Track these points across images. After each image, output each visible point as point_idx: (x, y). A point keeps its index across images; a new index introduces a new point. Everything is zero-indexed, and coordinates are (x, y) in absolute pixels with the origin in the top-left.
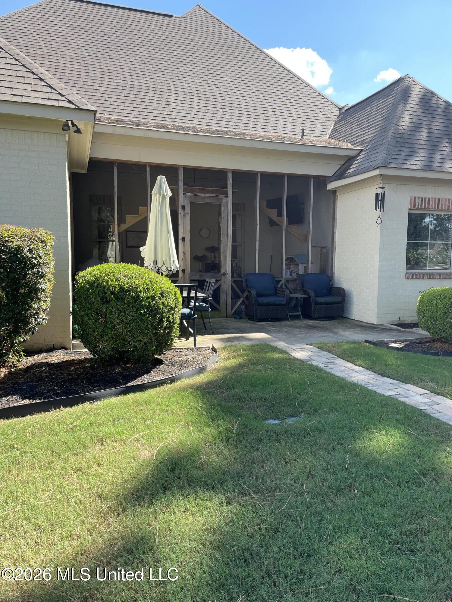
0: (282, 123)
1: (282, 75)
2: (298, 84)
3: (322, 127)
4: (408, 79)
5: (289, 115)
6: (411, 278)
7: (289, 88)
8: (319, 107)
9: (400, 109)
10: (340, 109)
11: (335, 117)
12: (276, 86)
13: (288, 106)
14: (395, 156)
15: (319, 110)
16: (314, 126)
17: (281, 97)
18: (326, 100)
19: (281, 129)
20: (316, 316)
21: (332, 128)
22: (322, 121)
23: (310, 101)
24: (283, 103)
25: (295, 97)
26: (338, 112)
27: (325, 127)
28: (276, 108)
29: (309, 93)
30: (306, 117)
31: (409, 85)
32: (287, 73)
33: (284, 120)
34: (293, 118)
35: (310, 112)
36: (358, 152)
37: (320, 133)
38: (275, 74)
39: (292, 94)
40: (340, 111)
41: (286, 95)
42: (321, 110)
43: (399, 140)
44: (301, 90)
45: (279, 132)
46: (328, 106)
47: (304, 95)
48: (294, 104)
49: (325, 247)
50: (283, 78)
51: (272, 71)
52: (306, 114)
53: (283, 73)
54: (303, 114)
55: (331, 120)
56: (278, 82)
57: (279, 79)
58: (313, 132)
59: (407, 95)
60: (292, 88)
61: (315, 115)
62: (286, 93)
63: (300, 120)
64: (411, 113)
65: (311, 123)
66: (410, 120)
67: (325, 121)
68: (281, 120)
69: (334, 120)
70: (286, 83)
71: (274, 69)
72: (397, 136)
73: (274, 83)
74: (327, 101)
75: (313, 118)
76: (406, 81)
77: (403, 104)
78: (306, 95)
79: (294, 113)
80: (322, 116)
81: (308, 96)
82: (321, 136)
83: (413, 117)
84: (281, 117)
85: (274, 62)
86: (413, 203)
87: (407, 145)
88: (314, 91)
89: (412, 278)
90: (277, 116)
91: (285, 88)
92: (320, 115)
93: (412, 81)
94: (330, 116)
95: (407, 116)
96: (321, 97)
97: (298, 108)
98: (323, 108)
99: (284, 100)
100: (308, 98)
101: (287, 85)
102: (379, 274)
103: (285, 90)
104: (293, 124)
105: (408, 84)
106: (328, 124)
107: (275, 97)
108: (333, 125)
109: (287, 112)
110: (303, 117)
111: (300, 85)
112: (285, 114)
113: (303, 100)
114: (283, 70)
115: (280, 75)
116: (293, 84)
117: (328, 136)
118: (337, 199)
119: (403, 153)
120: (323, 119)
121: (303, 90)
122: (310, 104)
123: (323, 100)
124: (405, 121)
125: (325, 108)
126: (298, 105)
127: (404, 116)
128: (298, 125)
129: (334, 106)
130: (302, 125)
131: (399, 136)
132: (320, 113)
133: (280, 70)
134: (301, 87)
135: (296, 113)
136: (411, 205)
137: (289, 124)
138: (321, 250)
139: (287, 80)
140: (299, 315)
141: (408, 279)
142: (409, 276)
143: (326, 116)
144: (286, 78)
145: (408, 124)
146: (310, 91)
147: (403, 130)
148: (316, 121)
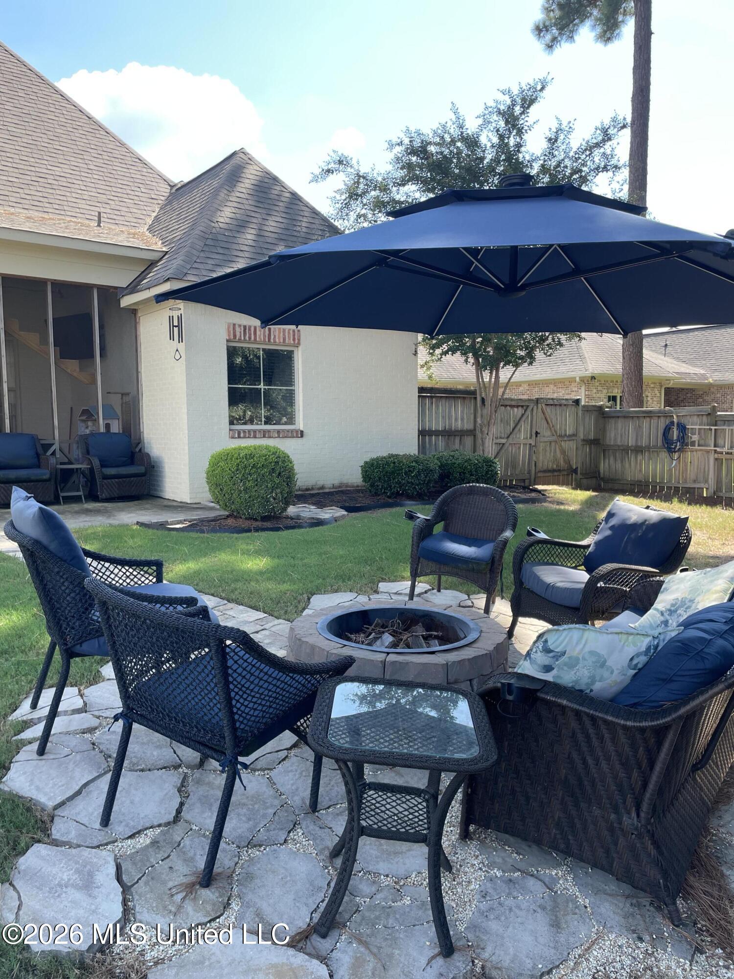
0: (69, 199)
1: (77, 123)
2: (104, 141)
3: (139, 212)
4: (242, 155)
5: (83, 188)
6: (237, 436)
7: (88, 146)
8: (138, 181)
9: (220, 198)
10: (172, 187)
11: (163, 198)
12: (65, 141)
13: (83, 174)
14: (196, 265)
15: (136, 184)
16: (124, 209)
17: (73, 159)
18: (150, 171)
19: (66, 208)
20: (104, 496)
21: (155, 214)
22: (140, 203)
23: (121, 169)
24: (75, 168)
25: (98, 160)
26: (168, 191)
27: (144, 212)
28: (62, 174)
29: (122, 157)
30: (113, 194)
31: (242, 164)
32: (88, 122)
33: (74, 195)
34: (91, 194)
35: (121, 186)
36: (161, 254)
37: (135, 220)
38: (66, 121)
39: (93, 155)
40: (171, 190)
41: (81, 157)
42: (140, 185)
43: (209, 242)
44: (109, 150)
45: (62, 212)
46: (153, 180)
47: (113, 159)
48: (94, 172)
49: (128, 394)
50: (80, 128)
51: (62, 116)
52: (114, 189)
53: (81, 120)
54: (110, 188)
55: (155, 202)
56: (70, 133)
57: (72, 130)
58: (122, 218)
59: (235, 178)
60: (93, 147)
61: (130, 192)
62: (83, 153)
63: (103, 198)
64: (235, 205)
65: (121, 204)
66: (232, 215)
67: (145, 204)
68: (68, 194)
69: (160, 202)
70: (84, 137)
71: (65, 112)
72: (207, 236)
73: (62, 136)
74: (152, 172)
75: (125, 196)
76: (238, 158)
77: (226, 192)
78: (117, 160)
79: (93, 185)
80: (140, 194)
81: (120, 161)
82: (136, 225)
83: (237, 211)
84: (69, 190)
85: (66, 102)
86: (232, 332)
87: (221, 251)
88: (132, 155)
89: (239, 437)
90: (62, 188)
91: (82, 144)
92: (137, 193)
93: (247, 159)
94: (153, 196)
95: (229, 209)
96: (141, 165)
97: (101, 178)
98: (143, 182)
99: (76, 164)
100: (120, 165)
101: (85, 141)
102: (189, 431)
103: (80, 148)
104: (88, 203)
105: (239, 163)
106: (149, 208)
107: (62, 157)
108: (157, 210)
109: (80, 183)
110: (108, 193)
111: (109, 142)
112: (77, 186)
113: (110, 167)
114: (80, 116)
115: (74, 123)
116: (97, 139)
117: (147, 227)
118: (139, 322)
119: (210, 262)
120: (142, 199)
121: (112, 151)
122: (122, 174)
123: (145, 170)
124: (225, 215)
125: (148, 182)
126: (100, 173)
127: (225, 209)
128: (98, 204)
129: (162, 181)
130: (105, 205)
131: (210, 237)
132: (138, 189)
133: (74, 115)
134: (109, 146)
135: (97, 186)
136: (229, 335)
137: (84, 202)
138: (122, 398)
139: (86, 133)
140: (80, 496)
141: (233, 438)
142: (234, 434)
143: (146, 195)
144: (84, 129)
145: (228, 221)
146: (124, 154)
147: (218, 229)
148: (130, 201)
